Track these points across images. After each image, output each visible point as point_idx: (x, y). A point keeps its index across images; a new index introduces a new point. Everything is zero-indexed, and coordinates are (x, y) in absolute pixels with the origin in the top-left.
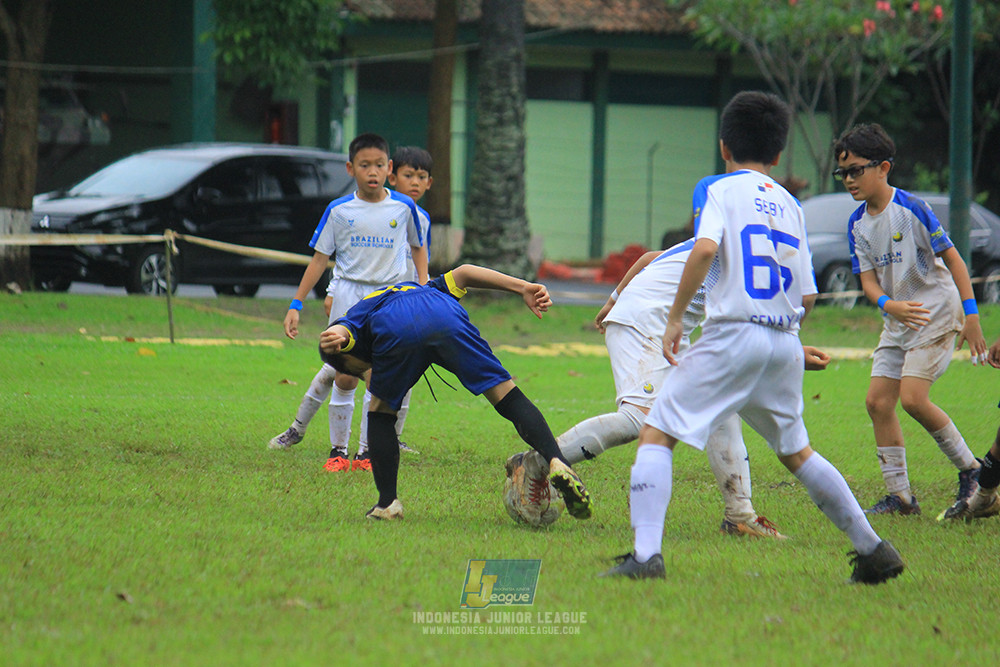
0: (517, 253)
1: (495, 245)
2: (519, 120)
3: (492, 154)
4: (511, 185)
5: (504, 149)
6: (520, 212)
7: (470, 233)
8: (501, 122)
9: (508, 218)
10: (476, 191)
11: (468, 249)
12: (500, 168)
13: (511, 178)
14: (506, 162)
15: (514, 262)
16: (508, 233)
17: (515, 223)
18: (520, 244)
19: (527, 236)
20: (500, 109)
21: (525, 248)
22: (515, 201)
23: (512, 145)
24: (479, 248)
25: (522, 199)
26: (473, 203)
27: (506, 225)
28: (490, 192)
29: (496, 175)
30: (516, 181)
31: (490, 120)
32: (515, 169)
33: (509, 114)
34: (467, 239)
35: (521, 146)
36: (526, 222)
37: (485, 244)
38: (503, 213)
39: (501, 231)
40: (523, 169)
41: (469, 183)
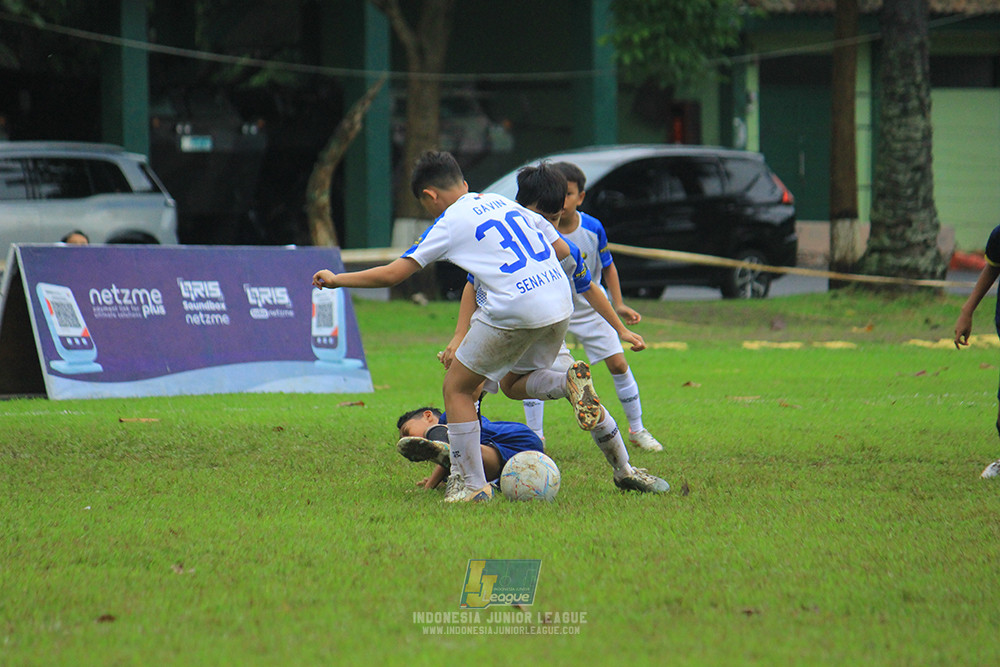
0: (926, 245)
1: (902, 237)
2: (924, 109)
3: (898, 146)
4: (918, 176)
5: (908, 139)
6: (928, 203)
7: (876, 226)
8: (905, 112)
9: (915, 210)
10: (882, 184)
11: (876, 243)
12: (906, 159)
13: (918, 169)
14: (912, 152)
15: (923, 254)
16: (915, 225)
17: (923, 215)
18: (929, 235)
19: (937, 227)
20: (904, 98)
21: (935, 239)
22: (922, 193)
23: (918, 135)
24: (887, 242)
25: (930, 189)
26: (878, 196)
27: (914, 217)
28: (896, 184)
29: (901, 166)
30: (923, 171)
31: (894, 111)
32: (922, 160)
33: (914, 103)
34: (874, 233)
35: (927, 135)
36: (934, 214)
37: (893, 238)
38: (911, 204)
39: (909, 223)
40: (930, 159)
41: (876, 176)
